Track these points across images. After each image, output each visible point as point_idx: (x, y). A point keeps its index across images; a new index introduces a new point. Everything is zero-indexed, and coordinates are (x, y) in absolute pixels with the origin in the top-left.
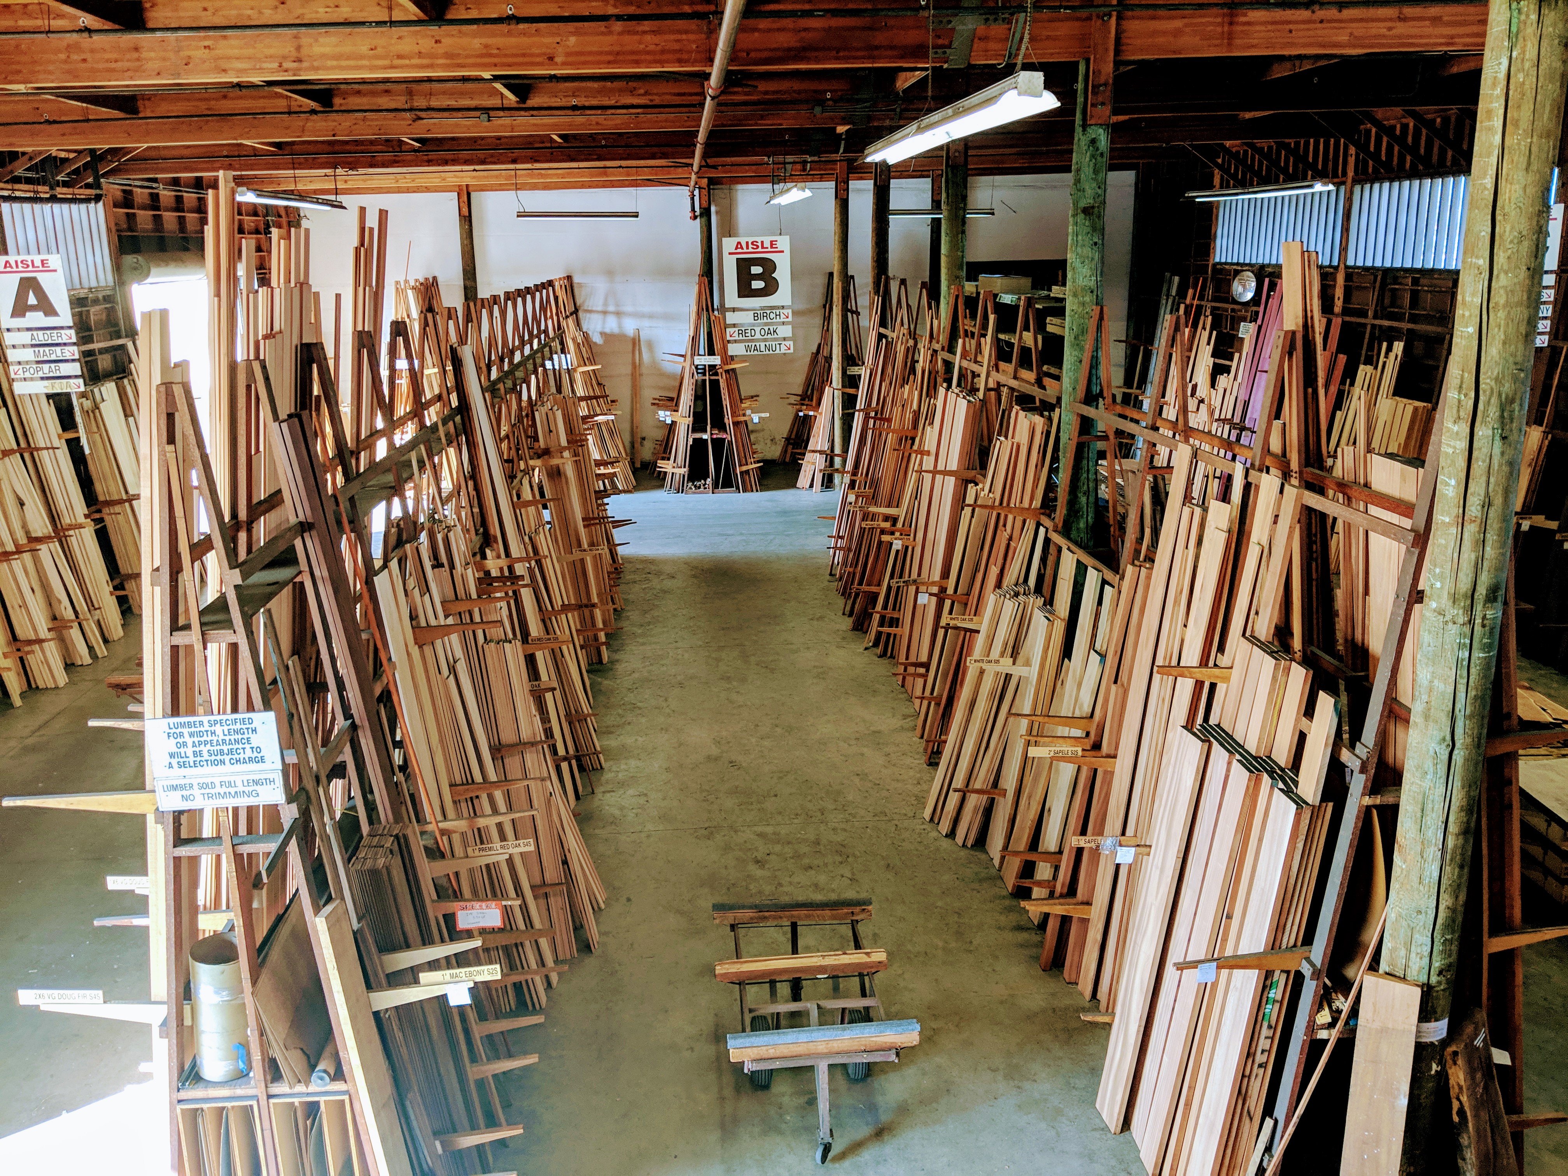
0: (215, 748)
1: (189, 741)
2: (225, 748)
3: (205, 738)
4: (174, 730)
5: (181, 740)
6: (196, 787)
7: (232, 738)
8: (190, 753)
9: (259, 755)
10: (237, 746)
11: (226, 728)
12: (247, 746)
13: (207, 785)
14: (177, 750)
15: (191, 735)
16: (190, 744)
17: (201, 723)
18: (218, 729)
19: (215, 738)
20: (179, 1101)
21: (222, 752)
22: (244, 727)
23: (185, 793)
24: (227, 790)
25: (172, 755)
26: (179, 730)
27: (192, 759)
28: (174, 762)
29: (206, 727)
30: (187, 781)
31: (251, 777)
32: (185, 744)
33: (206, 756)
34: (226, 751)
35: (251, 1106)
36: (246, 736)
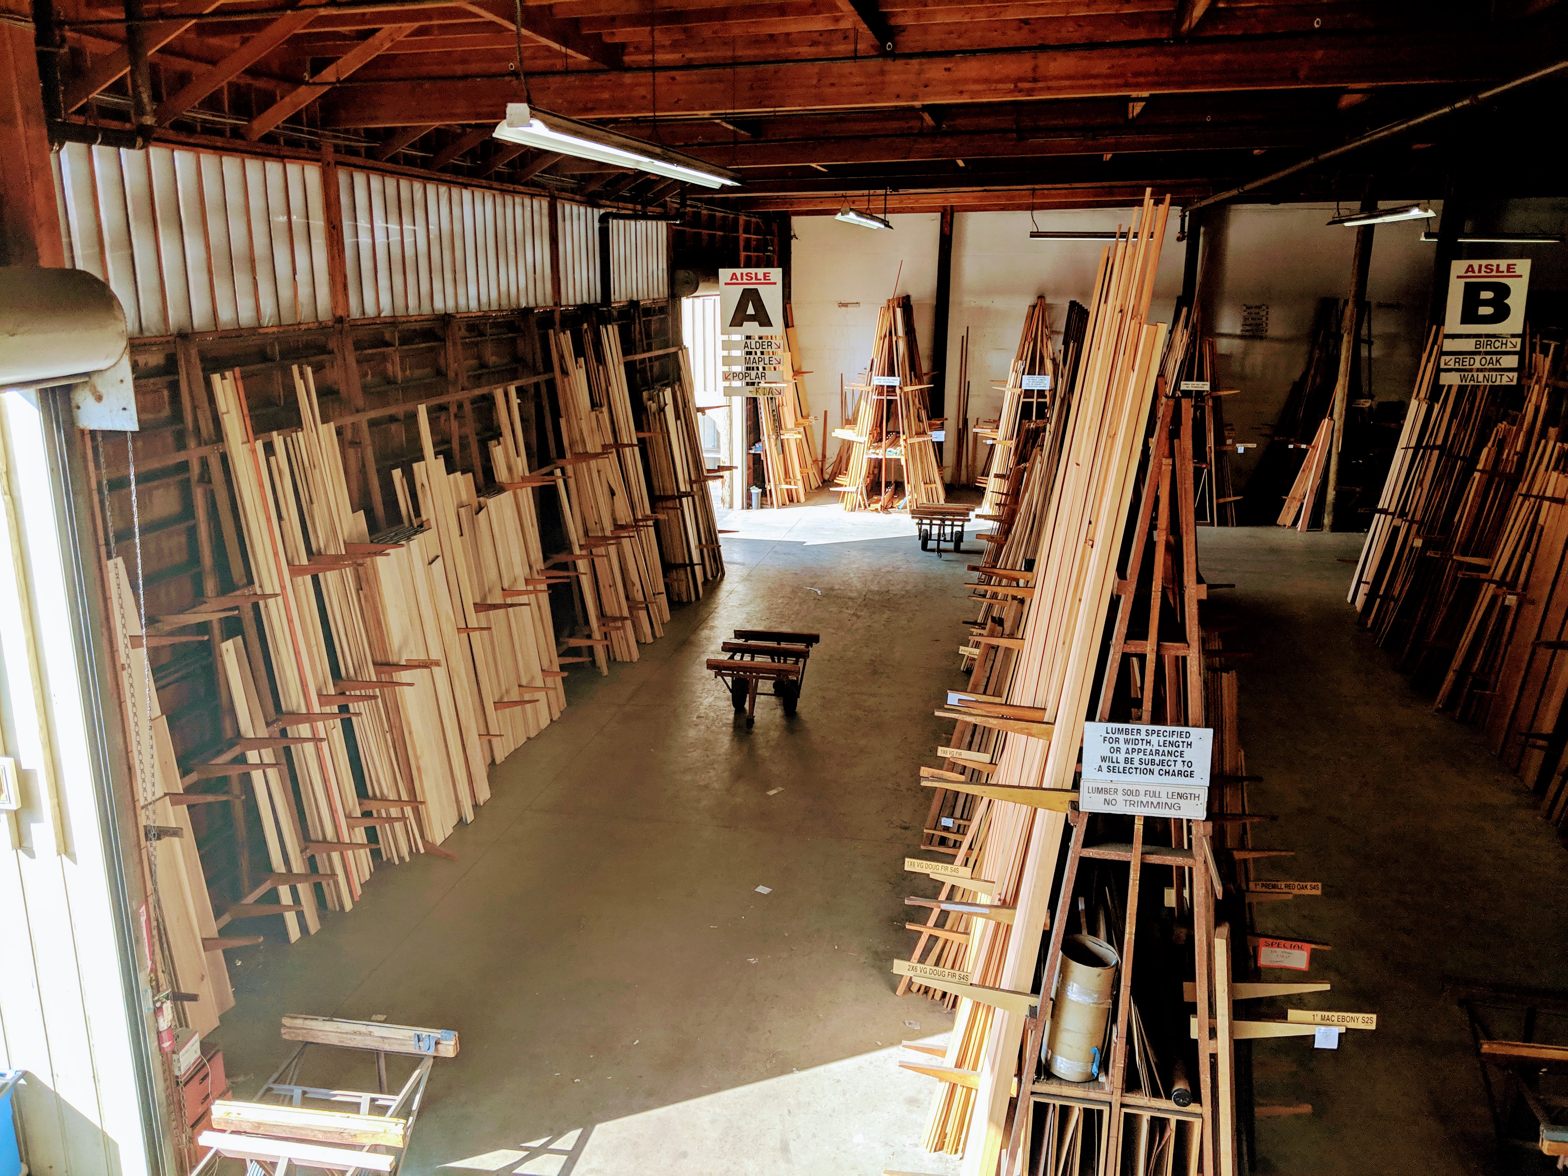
0: (1147, 757)
1: (1123, 747)
2: (1157, 759)
3: (1139, 746)
4: (1111, 735)
5: (1115, 745)
6: (1120, 792)
7: (1166, 749)
8: (1121, 760)
9: (1189, 770)
10: (1169, 758)
11: (1162, 739)
12: (1179, 759)
13: (1132, 792)
14: (1111, 755)
15: (1127, 741)
16: (1123, 751)
17: (1139, 731)
18: (1154, 739)
19: (1149, 748)
20: (1032, 1093)
21: (1153, 762)
22: (1180, 740)
23: (1108, 797)
24: (1150, 800)
25: (1104, 759)
26: (1116, 735)
27: (1122, 765)
28: (1105, 765)
29: (1143, 735)
30: (1113, 786)
31: (1177, 790)
32: (1118, 750)
33: (1136, 763)
34: (1157, 762)
35: (1100, 1112)
36: (1179, 749)
